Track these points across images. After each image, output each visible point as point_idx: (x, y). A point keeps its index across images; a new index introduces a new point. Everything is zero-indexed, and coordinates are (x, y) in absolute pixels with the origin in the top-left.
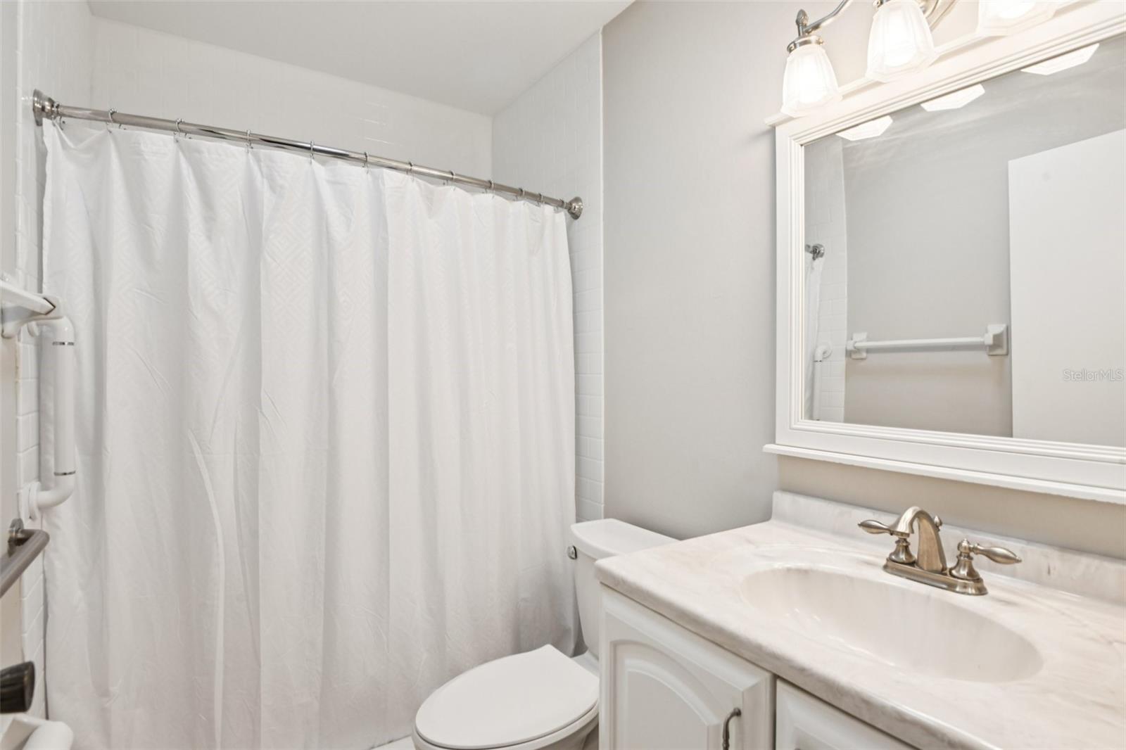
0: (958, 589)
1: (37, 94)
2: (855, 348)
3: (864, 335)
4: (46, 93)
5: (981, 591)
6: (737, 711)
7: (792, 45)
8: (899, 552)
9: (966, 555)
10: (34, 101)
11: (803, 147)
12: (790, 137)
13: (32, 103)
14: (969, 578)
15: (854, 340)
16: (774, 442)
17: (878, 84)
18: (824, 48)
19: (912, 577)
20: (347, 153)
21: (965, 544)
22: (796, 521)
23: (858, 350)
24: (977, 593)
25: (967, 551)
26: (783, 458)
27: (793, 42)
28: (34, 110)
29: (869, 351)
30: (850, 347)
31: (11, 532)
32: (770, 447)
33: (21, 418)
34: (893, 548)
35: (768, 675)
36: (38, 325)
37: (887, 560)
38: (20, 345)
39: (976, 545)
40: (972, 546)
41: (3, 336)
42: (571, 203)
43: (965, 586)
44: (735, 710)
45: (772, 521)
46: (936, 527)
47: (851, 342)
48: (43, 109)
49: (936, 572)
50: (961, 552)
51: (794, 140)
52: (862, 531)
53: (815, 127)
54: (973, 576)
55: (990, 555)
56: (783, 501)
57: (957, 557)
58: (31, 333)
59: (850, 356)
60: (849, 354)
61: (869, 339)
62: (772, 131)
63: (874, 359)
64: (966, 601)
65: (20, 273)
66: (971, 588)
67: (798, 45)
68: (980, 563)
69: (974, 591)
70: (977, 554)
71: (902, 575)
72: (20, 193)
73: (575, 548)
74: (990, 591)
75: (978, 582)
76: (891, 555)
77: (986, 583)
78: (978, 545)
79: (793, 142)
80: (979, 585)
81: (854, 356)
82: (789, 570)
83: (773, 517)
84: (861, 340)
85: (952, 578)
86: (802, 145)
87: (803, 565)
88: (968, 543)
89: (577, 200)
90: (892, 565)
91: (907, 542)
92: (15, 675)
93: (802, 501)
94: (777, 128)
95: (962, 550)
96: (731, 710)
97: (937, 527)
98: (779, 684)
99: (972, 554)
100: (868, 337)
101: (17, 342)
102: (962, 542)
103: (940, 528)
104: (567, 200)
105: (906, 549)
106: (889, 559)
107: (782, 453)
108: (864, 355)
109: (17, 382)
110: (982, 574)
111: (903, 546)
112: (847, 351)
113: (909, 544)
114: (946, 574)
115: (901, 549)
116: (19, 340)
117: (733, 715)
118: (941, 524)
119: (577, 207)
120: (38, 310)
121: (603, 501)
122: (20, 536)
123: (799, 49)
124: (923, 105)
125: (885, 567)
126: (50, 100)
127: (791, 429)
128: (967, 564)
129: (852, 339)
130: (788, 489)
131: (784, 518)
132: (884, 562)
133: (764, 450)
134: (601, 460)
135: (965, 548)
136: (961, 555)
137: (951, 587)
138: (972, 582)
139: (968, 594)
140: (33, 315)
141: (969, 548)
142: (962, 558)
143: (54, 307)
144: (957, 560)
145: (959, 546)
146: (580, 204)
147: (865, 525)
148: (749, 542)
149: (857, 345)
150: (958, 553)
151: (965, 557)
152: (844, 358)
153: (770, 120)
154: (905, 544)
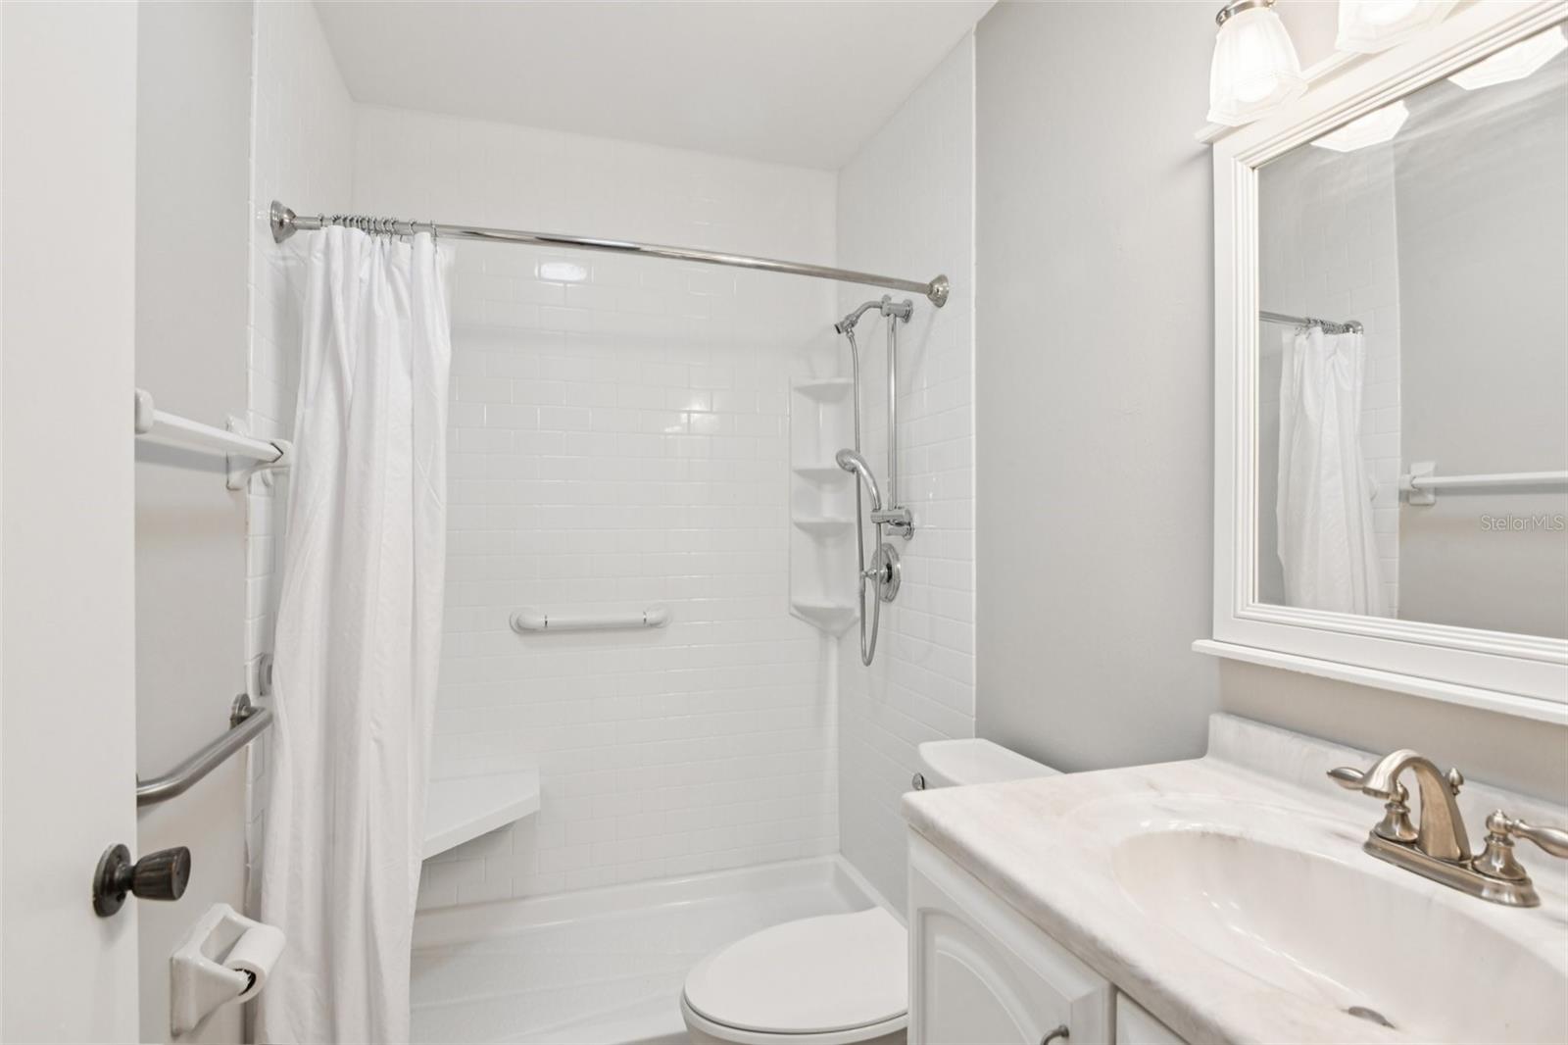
0: (1485, 893)
1: (275, 205)
2: (1413, 486)
3: (1430, 466)
4: (286, 204)
5: (1528, 900)
6: (1063, 1029)
7: (1223, 14)
8: (1391, 822)
9: (1501, 837)
10: (271, 213)
11: (1256, 171)
12: (1235, 157)
13: (269, 218)
14: (1504, 876)
15: (1413, 474)
16: (1209, 635)
17: (1365, 58)
18: (1274, 10)
19: (1407, 866)
20: (637, 246)
21: (1499, 818)
22: (1243, 761)
23: (1419, 491)
24: (1521, 902)
25: (1503, 831)
26: (1227, 664)
27: (1224, 9)
28: (271, 225)
29: (1438, 491)
30: (1407, 486)
31: (234, 708)
32: (1203, 645)
33: (250, 581)
34: (1380, 816)
35: (1105, 985)
36: (274, 474)
37: (1371, 834)
38: (252, 497)
39: (1517, 822)
40: (1509, 823)
41: (228, 488)
42: (931, 285)
43: (1498, 890)
44: (1061, 1027)
45: (1206, 759)
46: (1452, 788)
47: (1408, 477)
48: (281, 223)
49: (1449, 860)
50: (1492, 832)
51: (1242, 160)
52: (1332, 782)
53: (1273, 138)
54: (1514, 874)
55: (1539, 839)
56: (1225, 729)
57: (1485, 839)
58: (266, 484)
59: (1407, 499)
60: (1405, 496)
61: (1437, 472)
62: (1208, 151)
63: (1447, 505)
64: (1499, 914)
65: (251, 414)
66: (1509, 894)
67: (1232, 12)
68: (1525, 853)
69: (1513, 900)
70: (1519, 837)
71: (1391, 860)
72: (252, 323)
73: (923, 778)
74: (1547, 903)
75: (1521, 885)
76: (1378, 825)
77: (1537, 888)
78: (1522, 821)
79: (1239, 164)
80: (1523, 890)
81: (1414, 500)
82: (1204, 835)
83: (1209, 751)
84: (1425, 474)
85: (1475, 874)
86: (1253, 168)
87: (1230, 829)
88: (1505, 817)
89: (941, 279)
90: (1380, 843)
91: (1404, 807)
92: (164, 860)
93: (1253, 730)
94: (1215, 146)
95: (1494, 829)
96: (1055, 1027)
97: (1456, 787)
98: (1120, 1000)
99: (1511, 837)
100: (1436, 468)
101: (247, 495)
102: (1494, 814)
103: (1460, 788)
104: (927, 282)
105: (1403, 819)
106: (1375, 834)
107: (1226, 656)
108: (1431, 498)
109: (246, 540)
110: (1531, 872)
111: (1398, 813)
112: (1401, 493)
113: (1409, 811)
114: (1464, 866)
115: (1394, 817)
116: (250, 492)
117: (1055, 1034)
118: (1461, 782)
119: (941, 289)
120: (264, 458)
121: (974, 713)
122: (243, 713)
123: (1234, 17)
124: (1451, 79)
125: (1369, 847)
126: (289, 212)
127: (1235, 617)
128: (1502, 852)
129: (1409, 473)
130: (1232, 711)
131: (1224, 756)
132: (1366, 837)
133: (1194, 649)
134: (971, 654)
135: (1499, 825)
136: (1491, 837)
137: (1475, 890)
138: (1510, 884)
139: (1501, 903)
140: (260, 463)
141: (1506, 826)
142: (1494, 842)
143: (282, 453)
144: (1485, 844)
145: (1489, 821)
146: (945, 284)
147: (1337, 775)
148: (1152, 786)
149: (1415, 482)
150: (1487, 833)
151: (1498, 840)
152: (1396, 502)
153: (1203, 134)
154: (1401, 810)
